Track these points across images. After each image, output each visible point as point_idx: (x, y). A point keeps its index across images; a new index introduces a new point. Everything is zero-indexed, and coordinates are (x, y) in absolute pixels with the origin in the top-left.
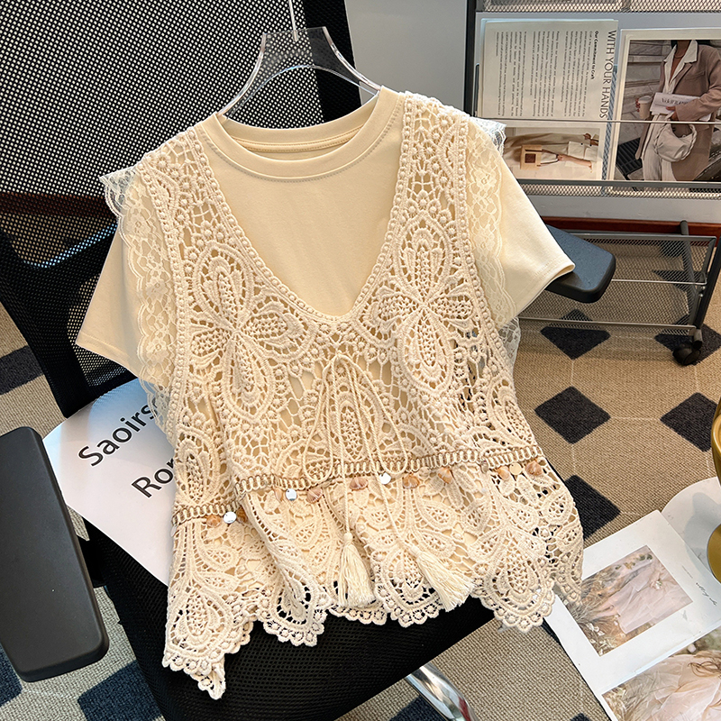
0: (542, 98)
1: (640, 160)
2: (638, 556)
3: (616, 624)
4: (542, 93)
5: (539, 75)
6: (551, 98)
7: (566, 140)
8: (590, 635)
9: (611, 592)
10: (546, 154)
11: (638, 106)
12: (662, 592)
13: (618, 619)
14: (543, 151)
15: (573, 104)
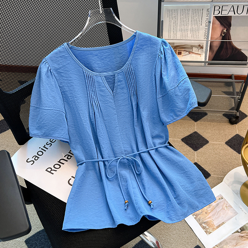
2: (218, 198)
4: (184, 31)
5: (183, 24)
6: (187, 32)
7: (192, 47)
12: (227, 211)
13: (213, 221)
14: (184, 51)
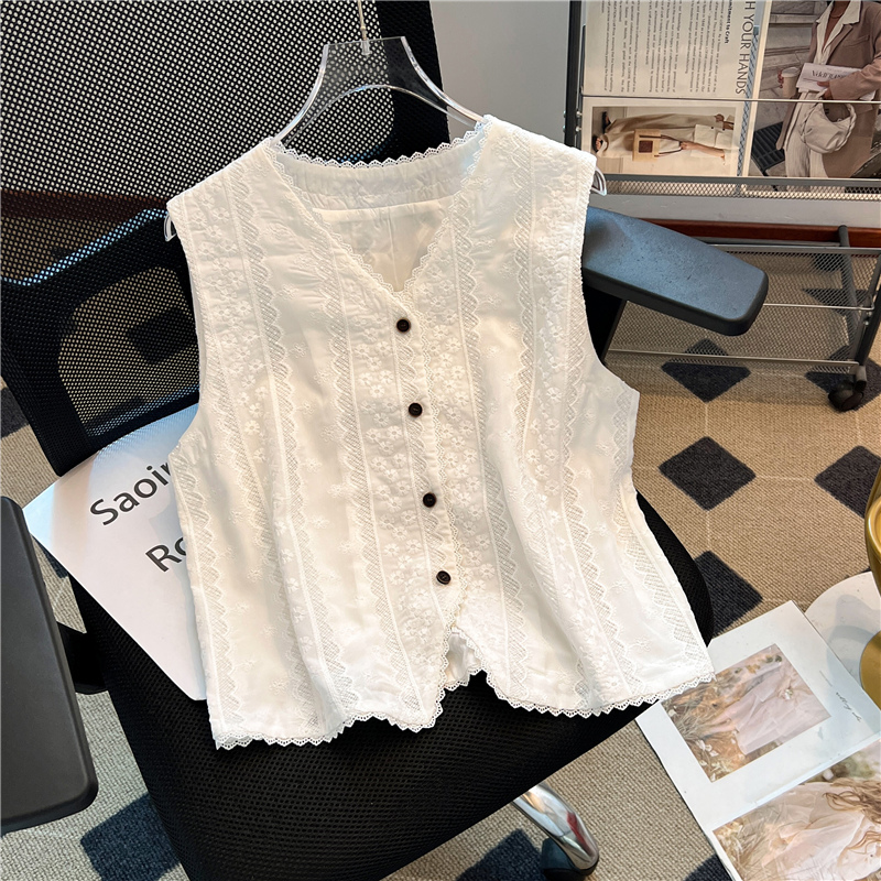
0: (661, 68)
1: (782, 150)
2: (764, 657)
3: (734, 742)
4: (661, 62)
5: (657, 38)
6: (673, 70)
7: (692, 122)
8: (700, 755)
9: (728, 701)
10: (665, 141)
11: (781, 80)
12: (792, 704)
13: (736, 735)
14: (662, 137)
15: (701, 77)
